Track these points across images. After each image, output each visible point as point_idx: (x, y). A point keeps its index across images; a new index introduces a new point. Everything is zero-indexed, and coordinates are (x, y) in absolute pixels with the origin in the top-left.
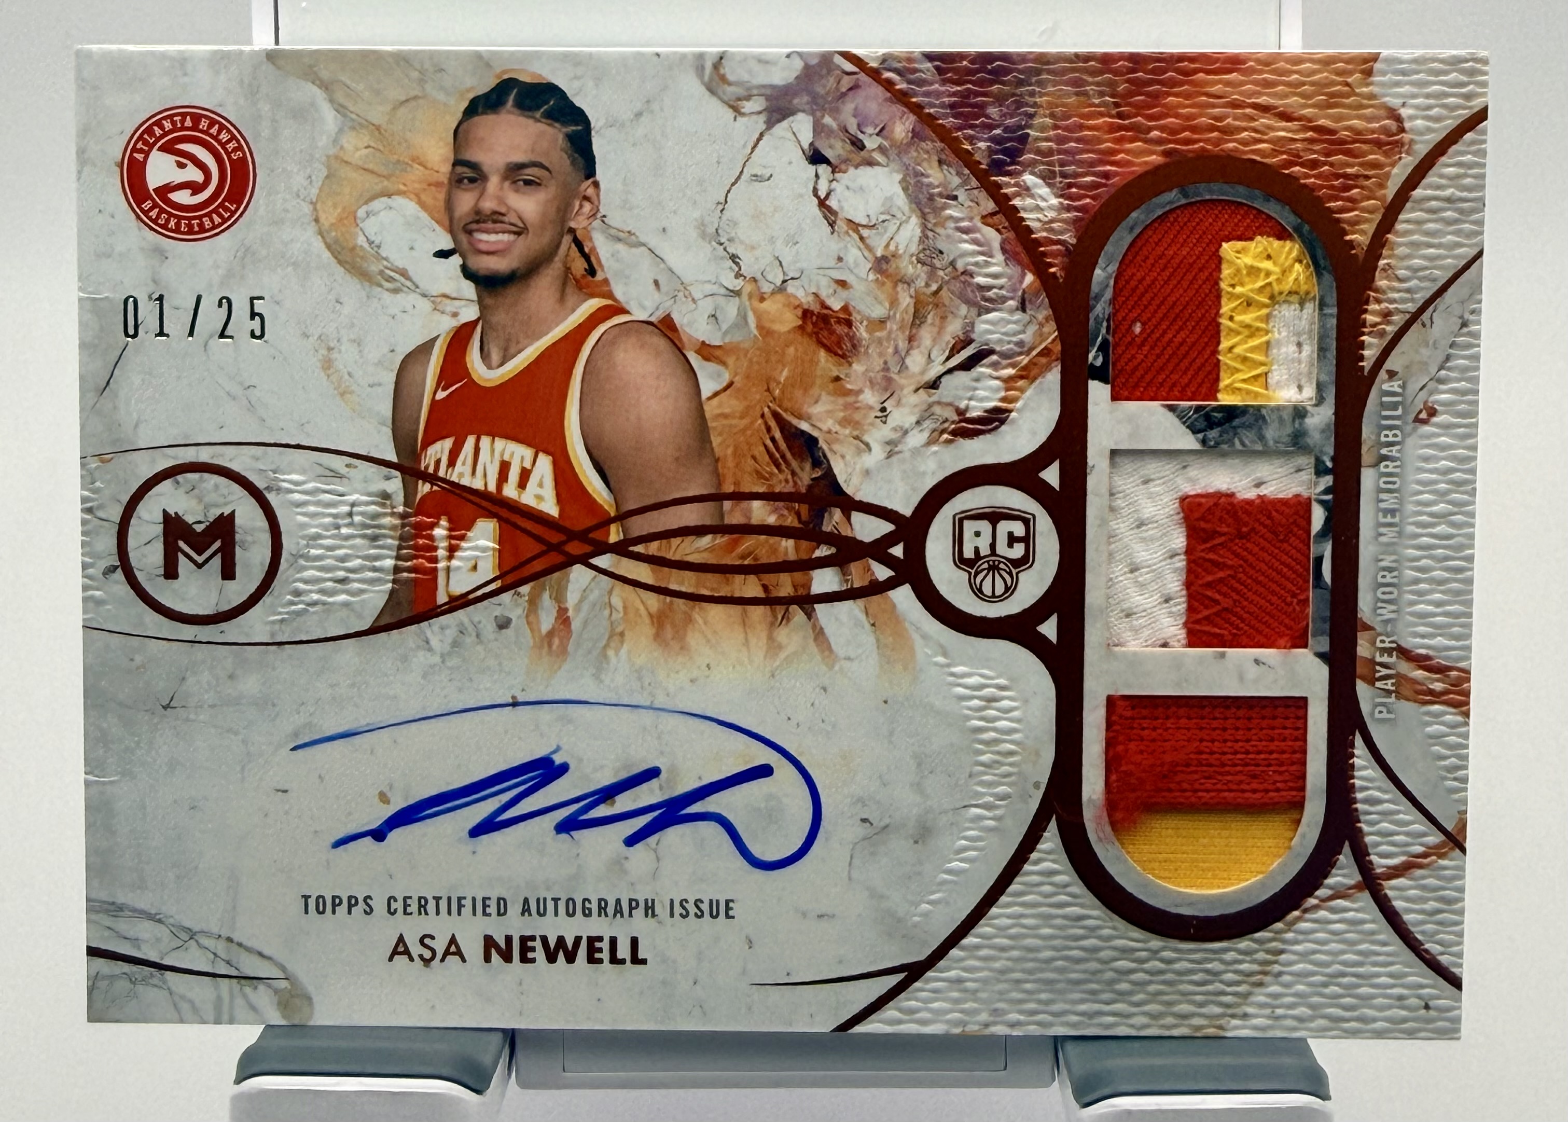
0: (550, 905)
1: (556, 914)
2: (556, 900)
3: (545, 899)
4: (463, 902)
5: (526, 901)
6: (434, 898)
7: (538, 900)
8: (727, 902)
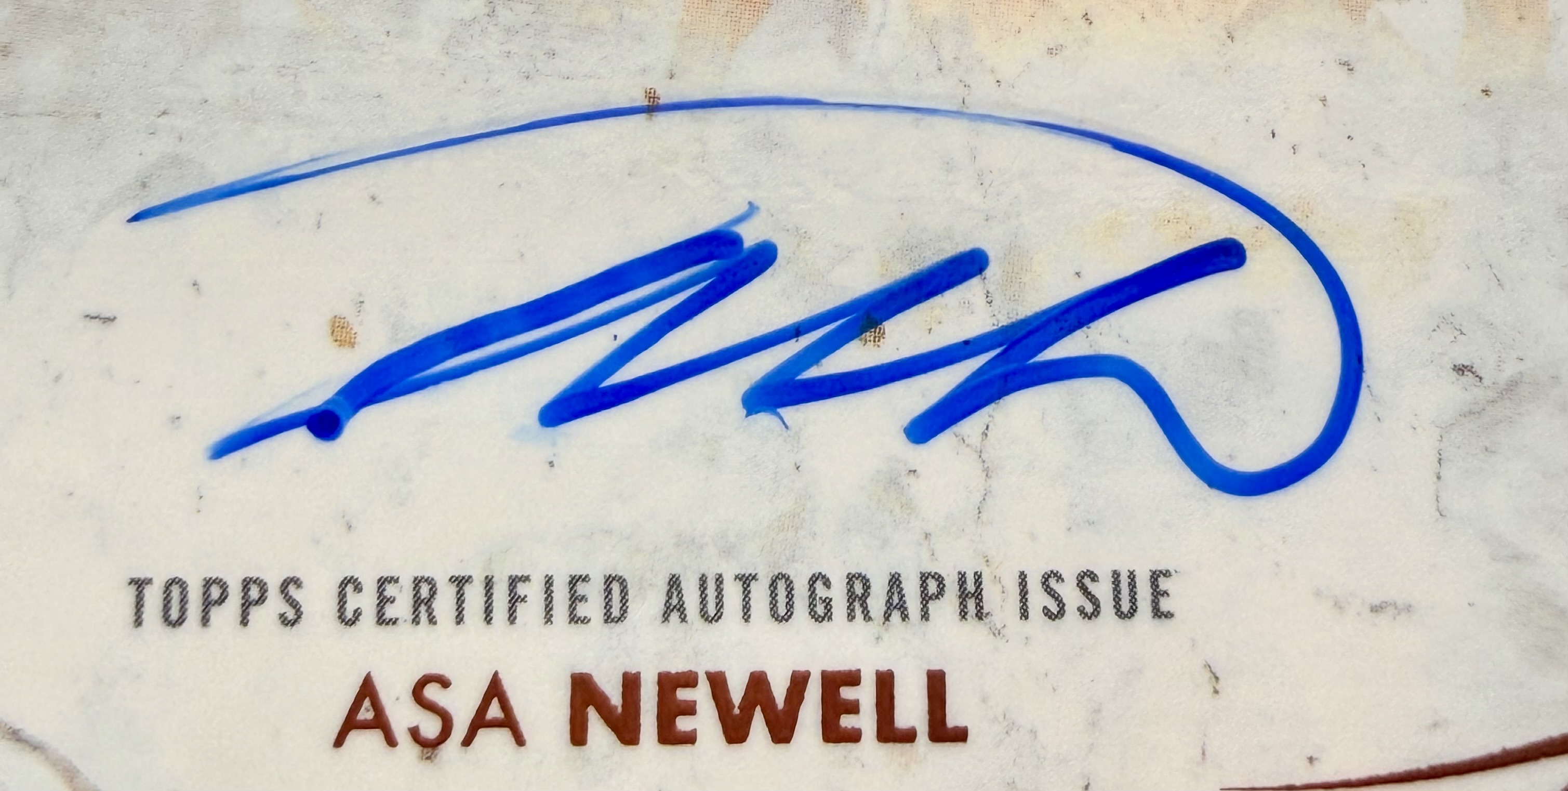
0: (733, 593)
1: (746, 617)
2: (746, 581)
3: (719, 580)
4: (521, 589)
5: (674, 583)
6: (453, 579)
7: (703, 580)
8: (1155, 577)
